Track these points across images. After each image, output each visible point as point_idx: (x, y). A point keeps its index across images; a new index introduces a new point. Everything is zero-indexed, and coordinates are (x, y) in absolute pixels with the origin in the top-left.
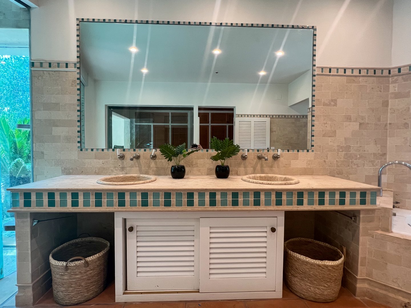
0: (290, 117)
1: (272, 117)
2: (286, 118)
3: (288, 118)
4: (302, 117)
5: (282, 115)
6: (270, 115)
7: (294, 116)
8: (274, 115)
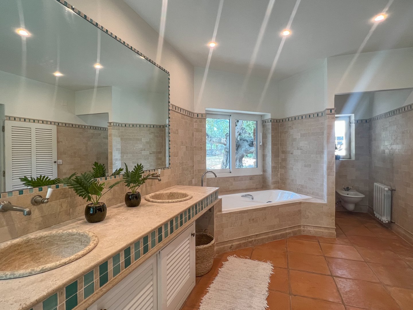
0: (77, 126)
1: (58, 124)
2: (74, 127)
3: (76, 127)
4: (89, 127)
5: (69, 124)
6: (55, 123)
7: (82, 126)
8: (60, 123)
